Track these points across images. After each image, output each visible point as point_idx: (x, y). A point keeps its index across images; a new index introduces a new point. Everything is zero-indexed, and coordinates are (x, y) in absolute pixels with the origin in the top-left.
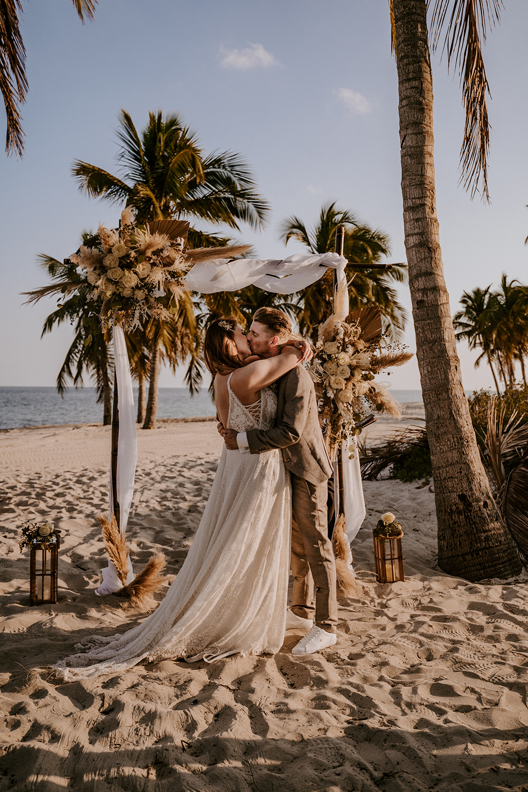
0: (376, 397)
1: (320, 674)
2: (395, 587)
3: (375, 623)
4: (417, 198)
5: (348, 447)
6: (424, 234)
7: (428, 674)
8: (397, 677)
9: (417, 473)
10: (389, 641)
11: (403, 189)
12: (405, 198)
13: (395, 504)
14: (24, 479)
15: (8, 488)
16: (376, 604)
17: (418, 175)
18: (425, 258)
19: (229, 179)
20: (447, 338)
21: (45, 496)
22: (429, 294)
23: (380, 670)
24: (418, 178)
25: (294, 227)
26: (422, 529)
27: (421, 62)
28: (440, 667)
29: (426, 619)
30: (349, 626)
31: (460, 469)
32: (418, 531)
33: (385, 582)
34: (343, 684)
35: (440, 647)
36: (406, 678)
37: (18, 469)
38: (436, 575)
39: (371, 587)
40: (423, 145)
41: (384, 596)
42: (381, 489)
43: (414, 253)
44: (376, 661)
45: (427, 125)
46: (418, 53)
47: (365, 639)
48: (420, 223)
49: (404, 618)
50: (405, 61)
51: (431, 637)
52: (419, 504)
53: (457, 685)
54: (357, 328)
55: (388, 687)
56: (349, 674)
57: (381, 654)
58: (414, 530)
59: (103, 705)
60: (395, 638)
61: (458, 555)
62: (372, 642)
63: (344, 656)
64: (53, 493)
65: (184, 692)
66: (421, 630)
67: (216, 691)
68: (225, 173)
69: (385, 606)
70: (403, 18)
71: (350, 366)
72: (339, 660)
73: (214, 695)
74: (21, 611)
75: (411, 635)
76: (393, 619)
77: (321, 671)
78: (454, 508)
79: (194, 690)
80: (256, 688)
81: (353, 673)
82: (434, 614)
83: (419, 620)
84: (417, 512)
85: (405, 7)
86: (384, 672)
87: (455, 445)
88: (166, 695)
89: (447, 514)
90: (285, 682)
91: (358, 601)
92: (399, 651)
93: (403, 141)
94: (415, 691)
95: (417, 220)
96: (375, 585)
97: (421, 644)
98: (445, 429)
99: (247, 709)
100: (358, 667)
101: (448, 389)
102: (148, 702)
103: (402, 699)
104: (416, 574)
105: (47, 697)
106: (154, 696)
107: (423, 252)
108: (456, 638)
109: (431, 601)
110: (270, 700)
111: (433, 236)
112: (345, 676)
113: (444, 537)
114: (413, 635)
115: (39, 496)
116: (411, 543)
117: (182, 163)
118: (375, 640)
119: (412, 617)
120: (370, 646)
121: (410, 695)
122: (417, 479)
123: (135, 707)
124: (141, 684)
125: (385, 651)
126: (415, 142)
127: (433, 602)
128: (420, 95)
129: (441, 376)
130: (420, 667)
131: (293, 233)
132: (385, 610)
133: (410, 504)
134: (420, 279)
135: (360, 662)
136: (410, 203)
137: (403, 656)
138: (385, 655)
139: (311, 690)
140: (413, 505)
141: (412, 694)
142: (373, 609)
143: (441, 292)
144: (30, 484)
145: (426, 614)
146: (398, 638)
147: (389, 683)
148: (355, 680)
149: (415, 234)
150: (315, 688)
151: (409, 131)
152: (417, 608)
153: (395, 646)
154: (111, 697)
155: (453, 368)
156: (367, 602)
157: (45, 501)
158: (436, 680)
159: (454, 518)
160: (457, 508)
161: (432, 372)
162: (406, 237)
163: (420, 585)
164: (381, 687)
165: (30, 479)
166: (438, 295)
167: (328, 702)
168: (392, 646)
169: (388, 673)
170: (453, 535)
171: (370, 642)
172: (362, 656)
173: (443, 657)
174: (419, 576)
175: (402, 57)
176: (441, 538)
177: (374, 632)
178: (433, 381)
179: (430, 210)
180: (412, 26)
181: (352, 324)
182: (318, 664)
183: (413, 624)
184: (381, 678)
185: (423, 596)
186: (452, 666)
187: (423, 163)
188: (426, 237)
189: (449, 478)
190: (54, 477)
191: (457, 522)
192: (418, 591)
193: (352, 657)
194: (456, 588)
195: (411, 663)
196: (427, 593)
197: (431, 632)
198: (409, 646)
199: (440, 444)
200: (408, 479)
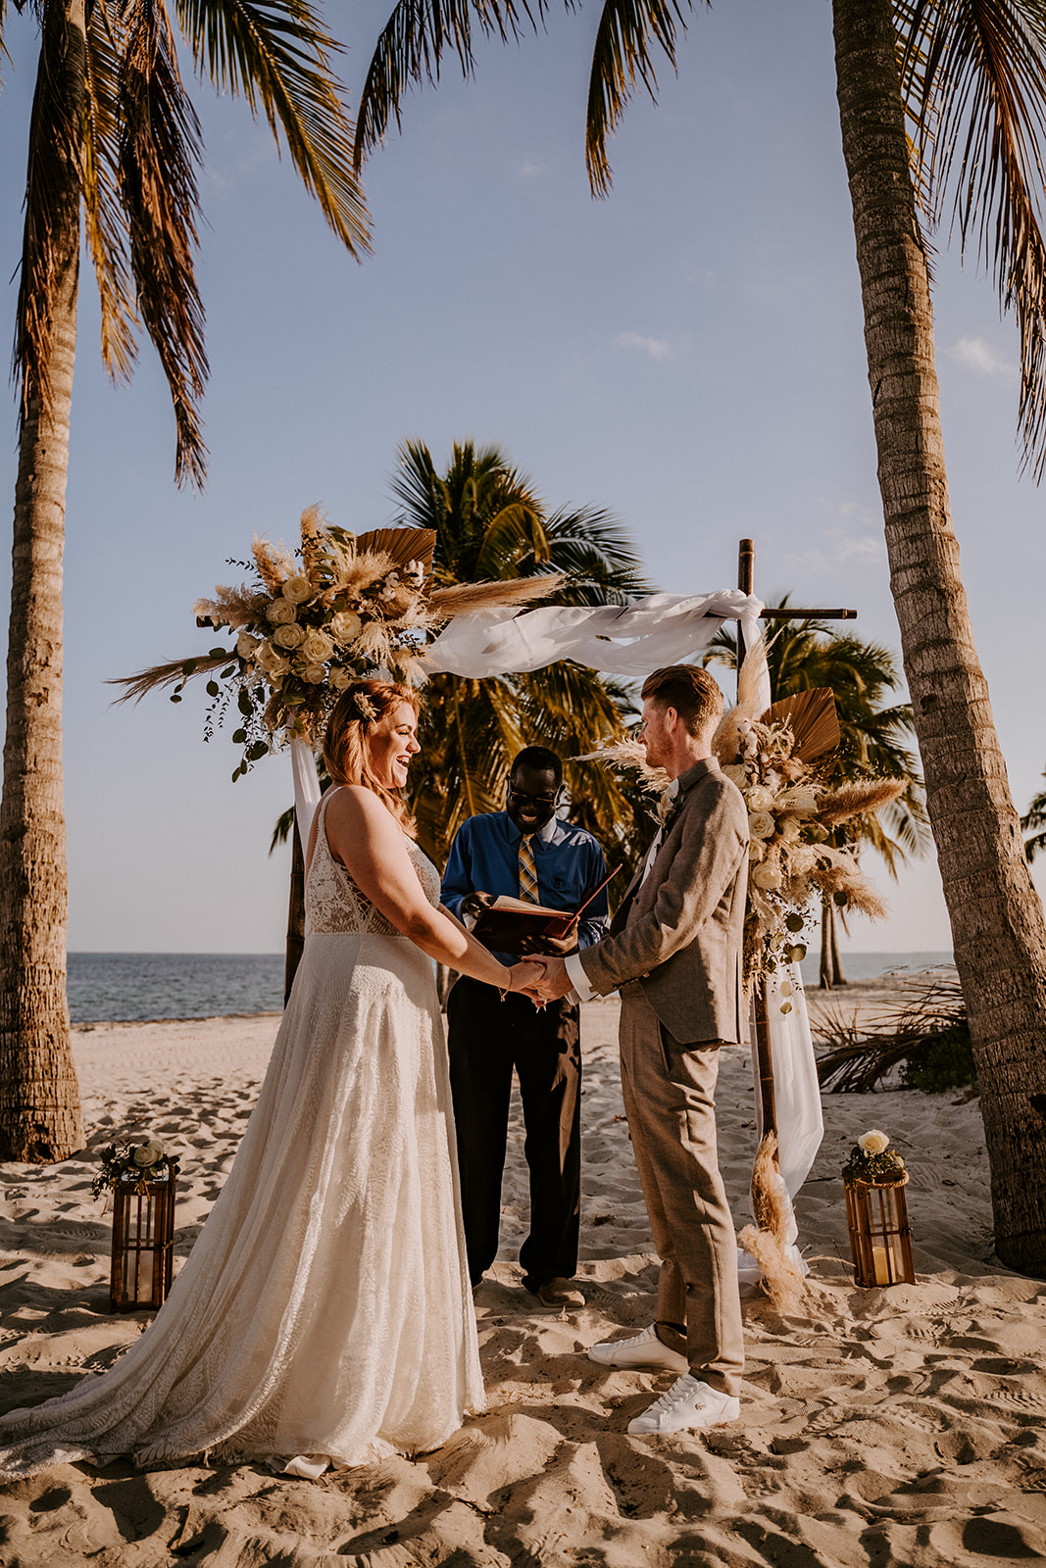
0: (834, 878)
1: (698, 1486)
2: (893, 1296)
3: (839, 1372)
4: (910, 497)
5: (778, 985)
6: (928, 565)
7: (960, 1498)
8: (883, 1501)
9: (953, 1073)
10: (869, 1412)
11: (883, 481)
12: (887, 499)
13: (907, 1133)
14: (188, 1088)
15: (152, 1103)
16: (848, 1331)
17: (910, 452)
18: (932, 612)
19: (591, 555)
20: (988, 770)
21: (216, 1116)
22: (945, 683)
23: (842, 1482)
24: (909, 459)
25: (716, 642)
26: (961, 1180)
27: (903, 241)
28: (991, 1479)
29: (962, 1367)
30: (780, 1375)
31: (1032, 1041)
32: (953, 1184)
33: (873, 1284)
34: (749, 1510)
35: (990, 1432)
36: (904, 1502)
37: (185, 1071)
38: (988, 1272)
39: (840, 1296)
40: (917, 394)
41: (867, 1315)
42: (880, 1108)
43: (910, 603)
44: (833, 1459)
45: (921, 357)
46: (896, 226)
47: (813, 1406)
48: (919, 543)
49: (909, 1362)
50: (872, 243)
51: (969, 1407)
52: (957, 1132)
53: (1032, 1528)
54: (785, 733)
55: (857, 1524)
56: (766, 1488)
57: (848, 1442)
58: (943, 1182)
59: (179, 1534)
60: (883, 1407)
61: (1037, 1230)
62: (829, 1414)
63: (761, 1444)
64: (233, 1112)
65: (372, 1512)
66: (946, 1390)
67: (443, 1515)
68: (584, 545)
69: (866, 1335)
70: (863, 166)
71: (774, 812)
72: (746, 1453)
73: (435, 1523)
74: (86, 1322)
75: (921, 1400)
76: (884, 1365)
77: (698, 1477)
78: (1023, 1126)
79: (397, 1508)
80: (539, 1509)
81: (776, 1487)
82: (978, 1355)
83: (944, 1368)
84: (953, 1147)
85: (865, 147)
86: (852, 1488)
87: (1018, 991)
88: (330, 1519)
89: (1008, 1139)
90: (613, 1500)
91: (806, 1324)
92: (892, 1437)
93: (877, 392)
94: (923, 1538)
95: (913, 539)
96: (850, 1291)
97: (946, 1422)
98: (994, 958)
99: (509, 1562)
100: (789, 1472)
101: (996, 874)
102: (286, 1531)
103: (889, 1556)
104: (944, 1270)
105: (64, 1509)
106: (302, 1517)
107: (929, 600)
108: (1030, 1412)
109: (975, 1327)
110: (566, 1542)
111: (948, 569)
112: (758, 1491)
113: (1006, 1191)
114: (927, 1400)
115: (205, 1117)
116: (936, 1207)
117: (507, 529)
118: (836, 1411)
119: (929, 1360)
120: (824, 1423)
121: (910, 1547)
122: (954, 1087)
123: (248, 1542)
124: (280, 1490)
125: (857, 1436)
126: (899, 391)
127: (979, 1329)
128: (905, 302)
129: (979, 847)
130: (939, 1476)
131: (716, 654)
132: (867, 1345)
133: (937, 1132)
134: (925, 653)
135: (795, 1459)
136: (897, 508)
137: (899, 1450)
138: (856, 1446)
139: (671, 1522)
140: (943, 1133)
141: (916, 1544)
142: (838, 1340)
143: (971, 678)
144: (196, 1097)
145: (960, 1354)
146: (893, 1408)
147: (861, 1512)
148: (778, 1502)
149: (911, 567)
150: (681, 1517)
151: (888, 371)
152: (942, 1341)
153: (882, 1424)
154: (202, 1515)
155: (1004, 830)
156: (829, 1327)
157: (212, 1125)
158: (979, 1511)
159: (1023, 1148)
160: (1030, 1125)
161: (960, 840)
162: (893, 574)
163: (953, 1293)
164: (839, 1522)
165: (200, 1088)
166: (964, 685)
167: (707, 1555)
168: (875, 1425)
169: (862, 1490)
170: (1024, 1186)
171: (824, 1413)
172: (804, 1446)
173: (1000, 1456)
174: (951, 1275)
175: (865, 236)
176: (997, 1193)
177: (835, 1392)
178: (963, 859)
179: (939, 519)
180: (880, 179)
181: (774, 725)
182: (693, 1460)
183: (930, 1377)
184: (844, 1502)
185: (955, 1315)
186: (1019, 1478)
187: (919, 430)
188: (932, 571)
189: (1008, 1061)
190: (246, 1085)
191: (1032, 1156)
192: (946, 1306)
193: (780, 1447)
194: (1033, 1301)
195: (919, 1467)
196: (967, 1310)
197: (969, 1394)
198: (916, 1426)
199: (986, 990)
200: (935, 1087)
